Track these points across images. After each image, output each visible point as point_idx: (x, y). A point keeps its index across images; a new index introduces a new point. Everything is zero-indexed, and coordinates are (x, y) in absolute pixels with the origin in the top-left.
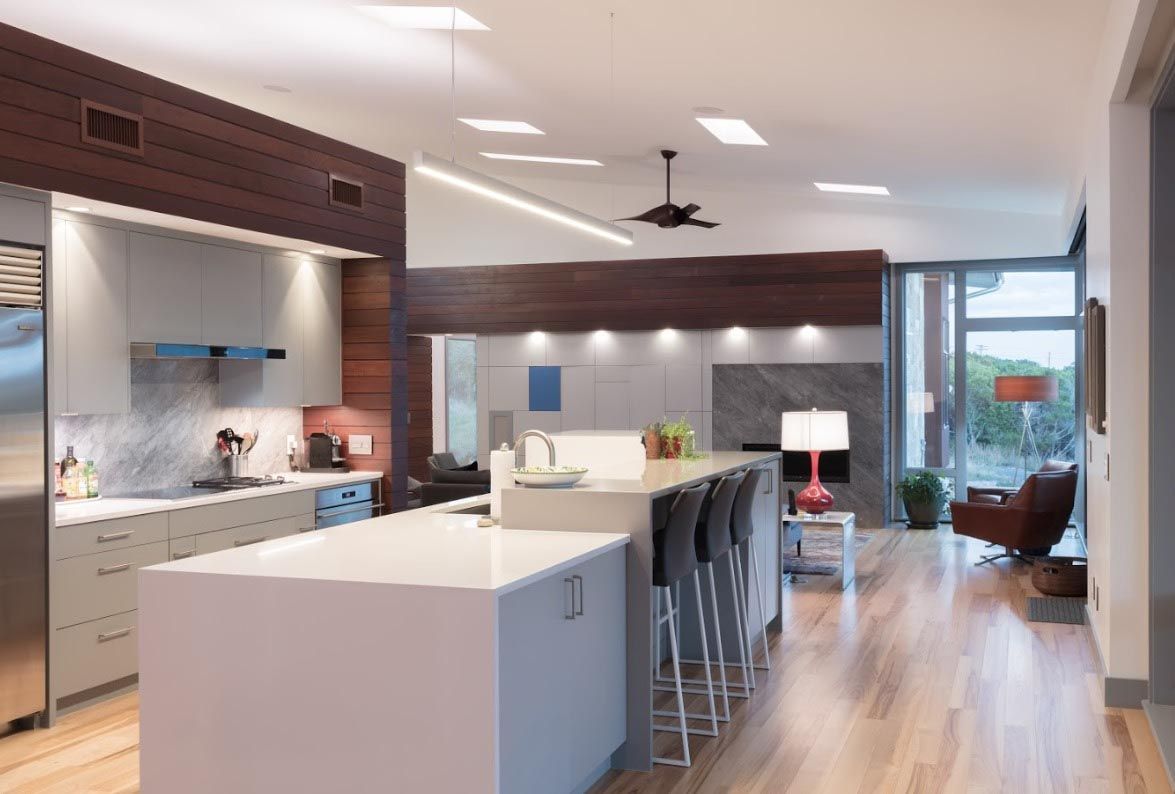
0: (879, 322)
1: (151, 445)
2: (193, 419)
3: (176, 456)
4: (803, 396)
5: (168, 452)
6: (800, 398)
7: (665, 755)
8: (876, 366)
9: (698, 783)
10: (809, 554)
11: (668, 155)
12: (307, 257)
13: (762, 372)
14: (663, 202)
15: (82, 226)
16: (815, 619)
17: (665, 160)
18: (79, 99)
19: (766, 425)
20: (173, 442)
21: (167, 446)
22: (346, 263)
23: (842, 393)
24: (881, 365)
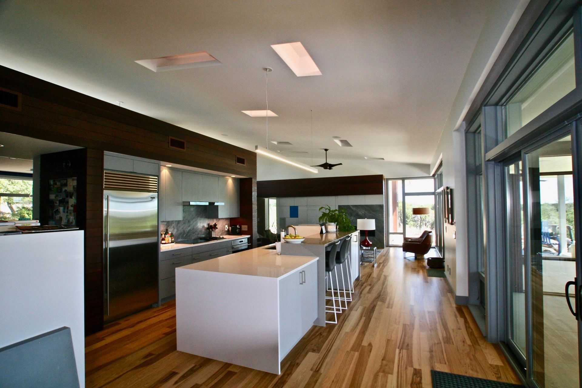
0: (382, 194)
1: (189, 228)
2: (200, 222)
3: (196, 231)
4: (362, 213)
5: (194, 230)
6: (361, 214)
7: (329, 320)
8: (382, 205)
9: (339, 330)
10: (365, 256)
11: (326, 150)
12: (230, 178)
13: (351, 207)
14: (325, 162)
15: (170, 170)
16: (369, 276)
17: (325, 152)
18: (169, 136)
19: (353, 221)
20: (195, 228)
21: (193, 229)
22: (241, 180)
23: (373, 213)
24: (383, 205)
